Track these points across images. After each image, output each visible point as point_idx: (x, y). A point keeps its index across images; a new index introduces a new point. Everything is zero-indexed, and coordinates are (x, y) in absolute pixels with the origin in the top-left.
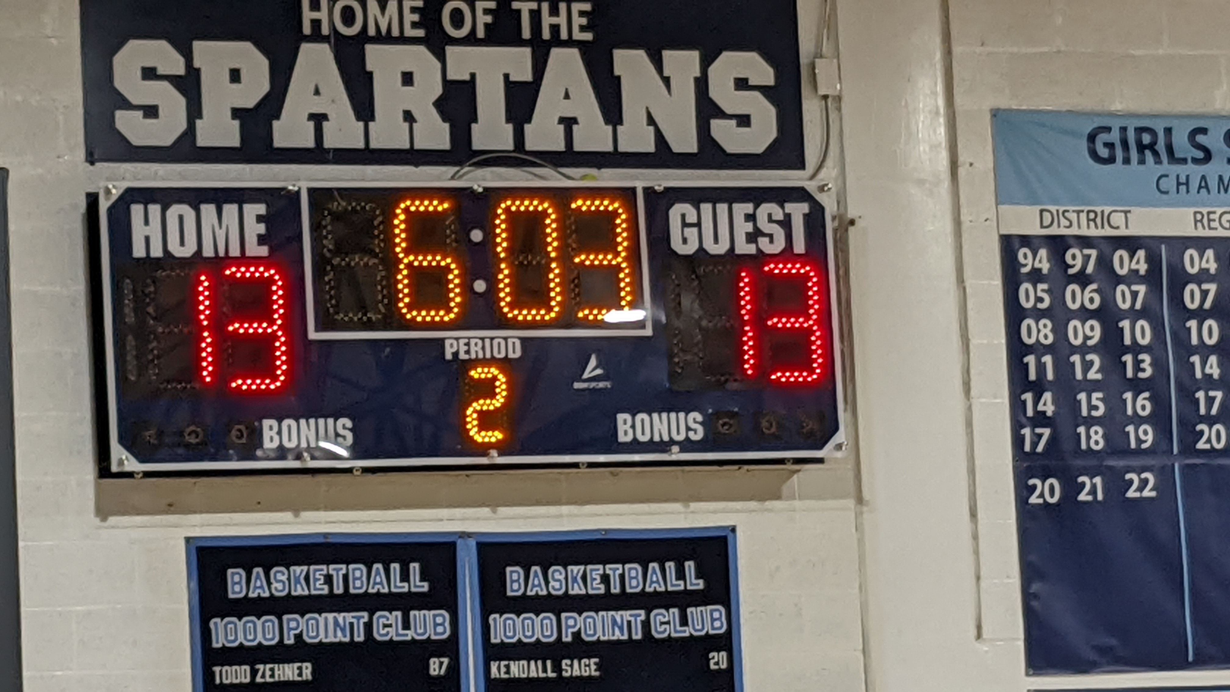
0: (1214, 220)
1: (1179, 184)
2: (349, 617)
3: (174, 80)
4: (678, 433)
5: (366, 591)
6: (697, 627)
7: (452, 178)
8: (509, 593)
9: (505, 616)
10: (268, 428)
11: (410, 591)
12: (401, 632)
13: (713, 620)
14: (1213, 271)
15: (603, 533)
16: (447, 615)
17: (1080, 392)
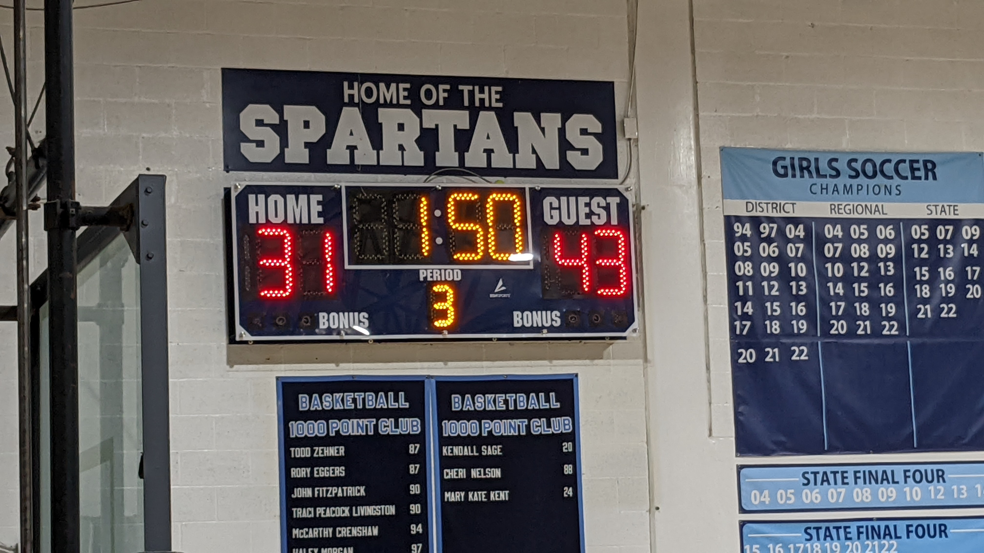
0: (841, 209)
1: (822, 189)
2: (366, 421)
3: (273, 126)
4: (547, 322)
5: (375, 407)
6: (556, 429)
7: (425, 181)
8: (453, 409)
9: (451, 422)
10: (322, 317)
11: (399, 408)
12: (393, 429)
13: (565, 425)
14: (840, 237)
15: (505, 377)
16: (419, 421)
17: (767, 302)
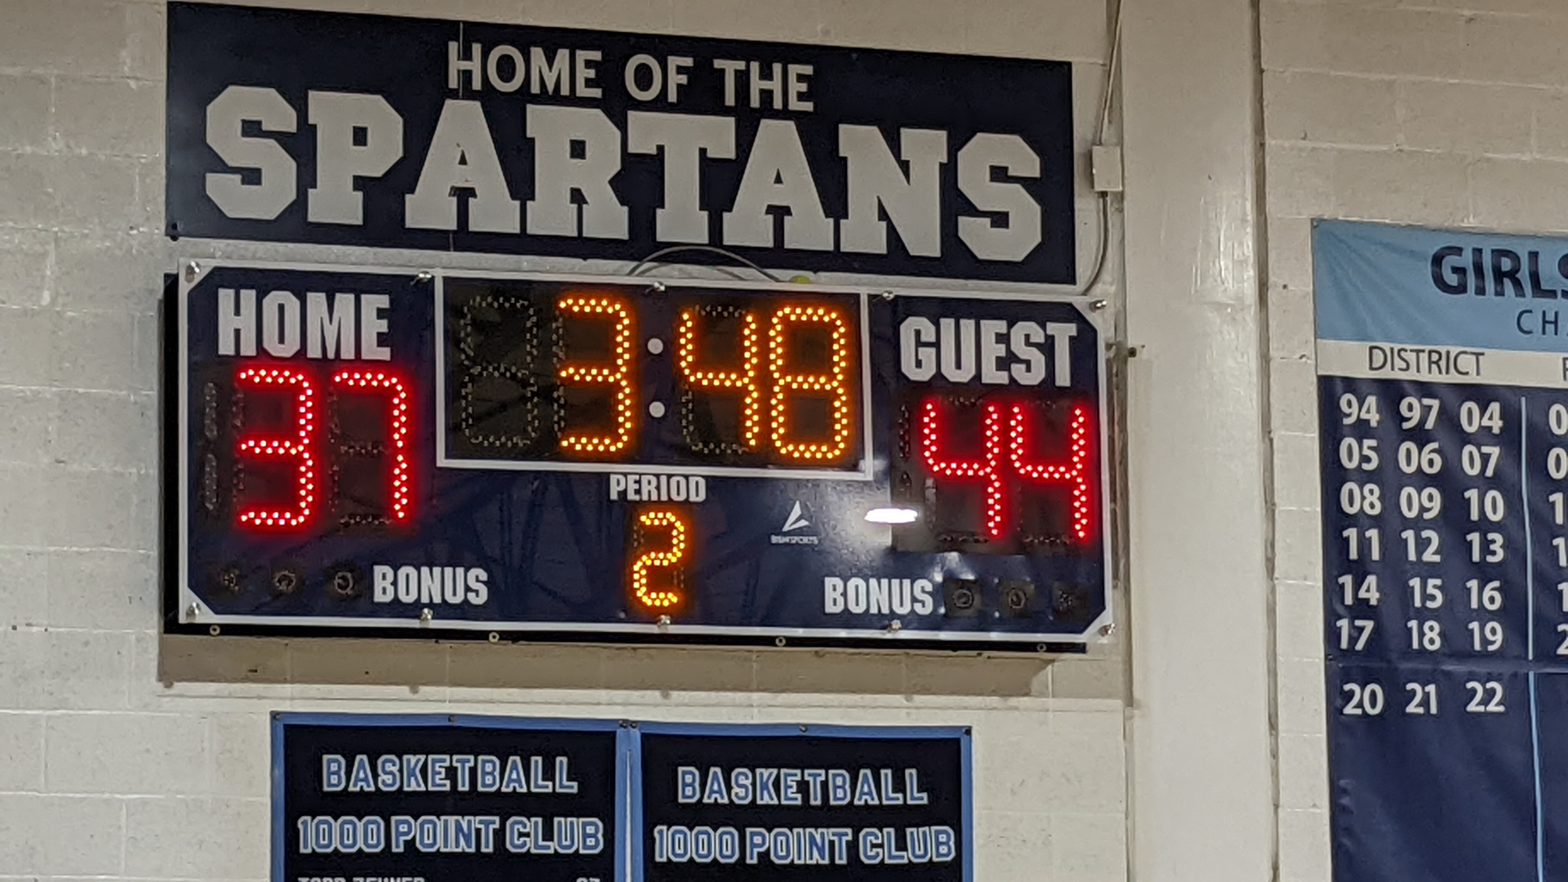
1: (1545, 322)
2: (477, 821)
3: (283, 139)
4: (902, 605)
5: (500, 788)
6: (917, 852)
7: (631, 274)
8: (681, 800)
9: (674, 828)
10: (380, 576)
11: (554, 792)
12: (541, 842)
13: (939, 844)
15: (803, 729)
16: (600, 825)
17: (1412, 577)
